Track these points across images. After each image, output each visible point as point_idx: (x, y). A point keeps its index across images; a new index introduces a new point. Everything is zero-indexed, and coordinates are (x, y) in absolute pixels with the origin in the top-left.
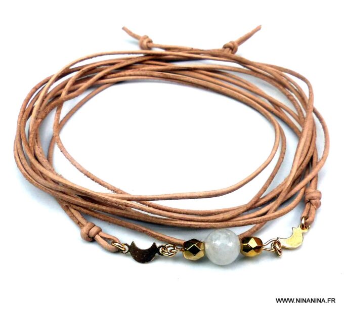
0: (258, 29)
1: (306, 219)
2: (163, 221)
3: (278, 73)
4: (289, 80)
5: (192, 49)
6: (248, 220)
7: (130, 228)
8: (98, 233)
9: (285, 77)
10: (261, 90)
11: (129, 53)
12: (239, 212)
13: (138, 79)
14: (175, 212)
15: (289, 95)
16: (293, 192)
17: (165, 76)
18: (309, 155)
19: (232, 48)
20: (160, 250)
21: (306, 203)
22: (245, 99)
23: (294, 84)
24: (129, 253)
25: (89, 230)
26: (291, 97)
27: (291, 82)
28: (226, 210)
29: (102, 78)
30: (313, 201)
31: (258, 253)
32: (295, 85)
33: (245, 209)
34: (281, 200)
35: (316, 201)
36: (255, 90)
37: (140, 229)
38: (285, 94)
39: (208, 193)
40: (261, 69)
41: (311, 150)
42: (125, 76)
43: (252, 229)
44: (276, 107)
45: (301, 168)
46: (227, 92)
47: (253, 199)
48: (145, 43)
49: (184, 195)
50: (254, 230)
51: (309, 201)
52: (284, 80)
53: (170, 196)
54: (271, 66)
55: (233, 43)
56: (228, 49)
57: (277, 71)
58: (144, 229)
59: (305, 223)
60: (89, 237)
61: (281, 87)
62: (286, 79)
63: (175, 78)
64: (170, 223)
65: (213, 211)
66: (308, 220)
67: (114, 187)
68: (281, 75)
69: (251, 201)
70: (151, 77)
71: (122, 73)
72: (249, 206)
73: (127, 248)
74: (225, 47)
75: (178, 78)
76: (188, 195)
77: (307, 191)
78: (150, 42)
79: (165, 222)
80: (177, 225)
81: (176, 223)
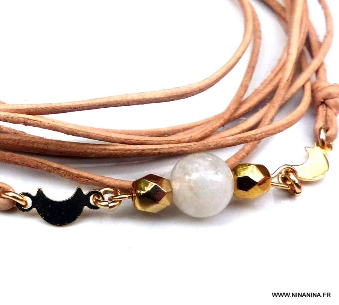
1: (326, 131)
2: (91, 147)
6: (241, 135)
7: (29, 166)
20: (92, 200)
21: (319, 106)
24: (35, 210)
30: (330, 102)
33: (222, 121)
34: (279, 103)
35: (336, 101)
37: (48, 166)
39: (168, 93)
43: (238, 154)
47: (231, 104)
49: (129, 98)
50: (244, 154)
51: (323, 103)
53: (104, 101)
58: (56, 165)
59: (326, 137)
66: (328, 132)
72: (227, 116)
73: (30, 202)
76: (136, 97)
79: (96, 150)
80: (118, 152)
81: (116, 150)
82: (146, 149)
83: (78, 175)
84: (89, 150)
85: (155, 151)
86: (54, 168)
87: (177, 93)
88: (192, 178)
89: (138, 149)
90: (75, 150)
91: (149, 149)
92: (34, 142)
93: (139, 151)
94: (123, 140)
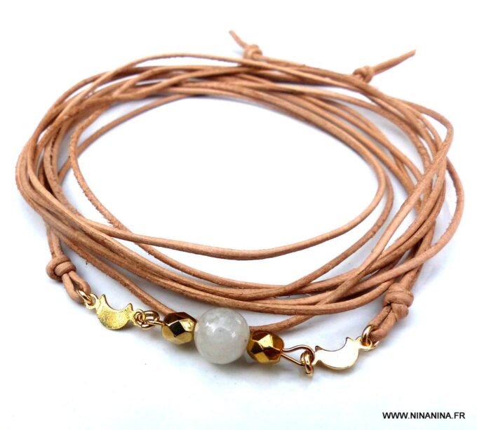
0: (412, 54)
1: (374, 330)
3: (414, 113)
4: (426, 125)
5: (304, 66)
8: (67, 272)
9: (422, 120)
10: (383, 136)
11: (220, 59)
12: (270, 293)
13: (221, 94)
14: (183, 270)
15: (420, 147)
16: (367, 285)
17: (256, 96)
18: (418, 236)
19: (365, 75)
21: (384, 307)
22: (354, 143)
23: (432, 132)
25: (57, 265)
26: (423, 151)
27: (429, 128)
28: (257, 285)
29: (176, 85)
30: (395, 306)
31: (272, 361)
32: (433, 134)
35: (400, 307)
36: (374, 134)
37: (122, 280)
38: (415, 144)
40: (392, 105)
41: (423, 229)
42: (206, 87)
44: (399, 163)
45: (396, 251)
46: (332, 131)
48: (250, 53)
51: (389, 304)
52: (419, 125)
54: (410, 104)
55: (367, 68)
56: (358, 76)
57: (415, 110)
59: (370, 336)
60: (55, 274)
61: (413, 135)
62: (422, 123)
63: (269, 100)
64: (158, 281)
65: (239, 283)
66: (375, 333)
67: (113, 216)
68: (418, 117)
69: (296, 282)
70: (239, 95)
71: (204, 84)
74: (356, 73)
75: (273, 101)
77: (392, 287)
78: (259, 53)
86: (126, 283)
88: (210, 326)
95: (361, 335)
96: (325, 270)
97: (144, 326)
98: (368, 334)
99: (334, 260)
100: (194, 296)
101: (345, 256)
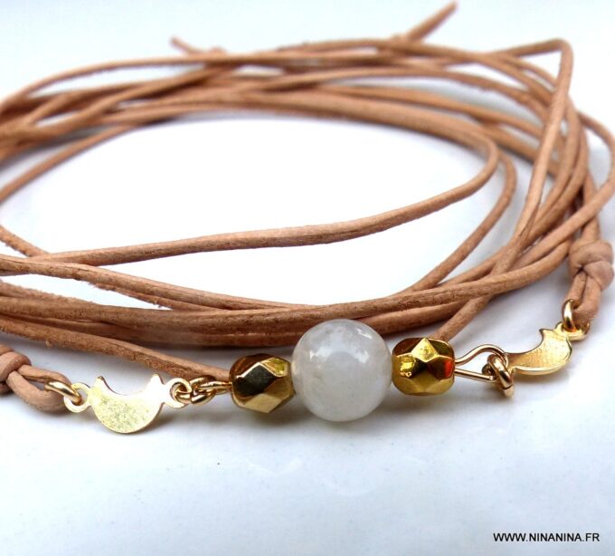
1: (577, 306)
8: (16, 368)
21: (575, 275)
30: (591, 267)
35: (600, 265)
37: (126, 349)
51: (581, 269)
58: (136, 349)
59: (575, 317)
66: (580, 308)
69: (427, 276)
79: (184, 319)
80: (216, 320)
81: (212, 317)
82: (255, 315)
83: (169, 362)
84: (175, 320)
85: (268, 318)
86: (134, 352)
87: (309, 232)
89: (243, 316)
90: (155, 320)
91: (259, 315)
92: (100, 312)
93: (246, 319)
94: (224, 303)
95: (561, 320)
96: (462, 255)
97: (194, 399)
98: (570, 317)
99: (470, 238)
100: (272, 317)
101: (483, 231)
